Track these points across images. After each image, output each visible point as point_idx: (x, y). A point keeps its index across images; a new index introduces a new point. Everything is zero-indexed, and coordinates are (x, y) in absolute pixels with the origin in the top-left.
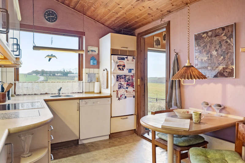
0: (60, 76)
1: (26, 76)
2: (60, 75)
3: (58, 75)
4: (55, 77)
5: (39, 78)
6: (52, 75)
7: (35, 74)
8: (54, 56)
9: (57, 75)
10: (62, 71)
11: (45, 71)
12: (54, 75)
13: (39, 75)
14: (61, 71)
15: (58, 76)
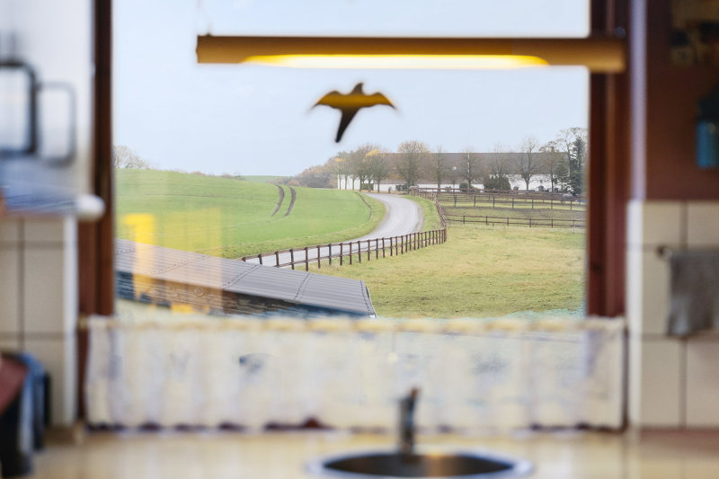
0: (543, 194)
1: (293, 193)
2: (548, 185)
3: (534, 185)
4: (502, 204)
5: (383, 214)
6: (481, 187)
7: (358, 182)
8: (379, 99)
9: (522, 185)
10: (562, 148)
11: (426, 155)
12: (498, 187)
13: (384, 187)
14: (554, 153)
15: (529, 195)
